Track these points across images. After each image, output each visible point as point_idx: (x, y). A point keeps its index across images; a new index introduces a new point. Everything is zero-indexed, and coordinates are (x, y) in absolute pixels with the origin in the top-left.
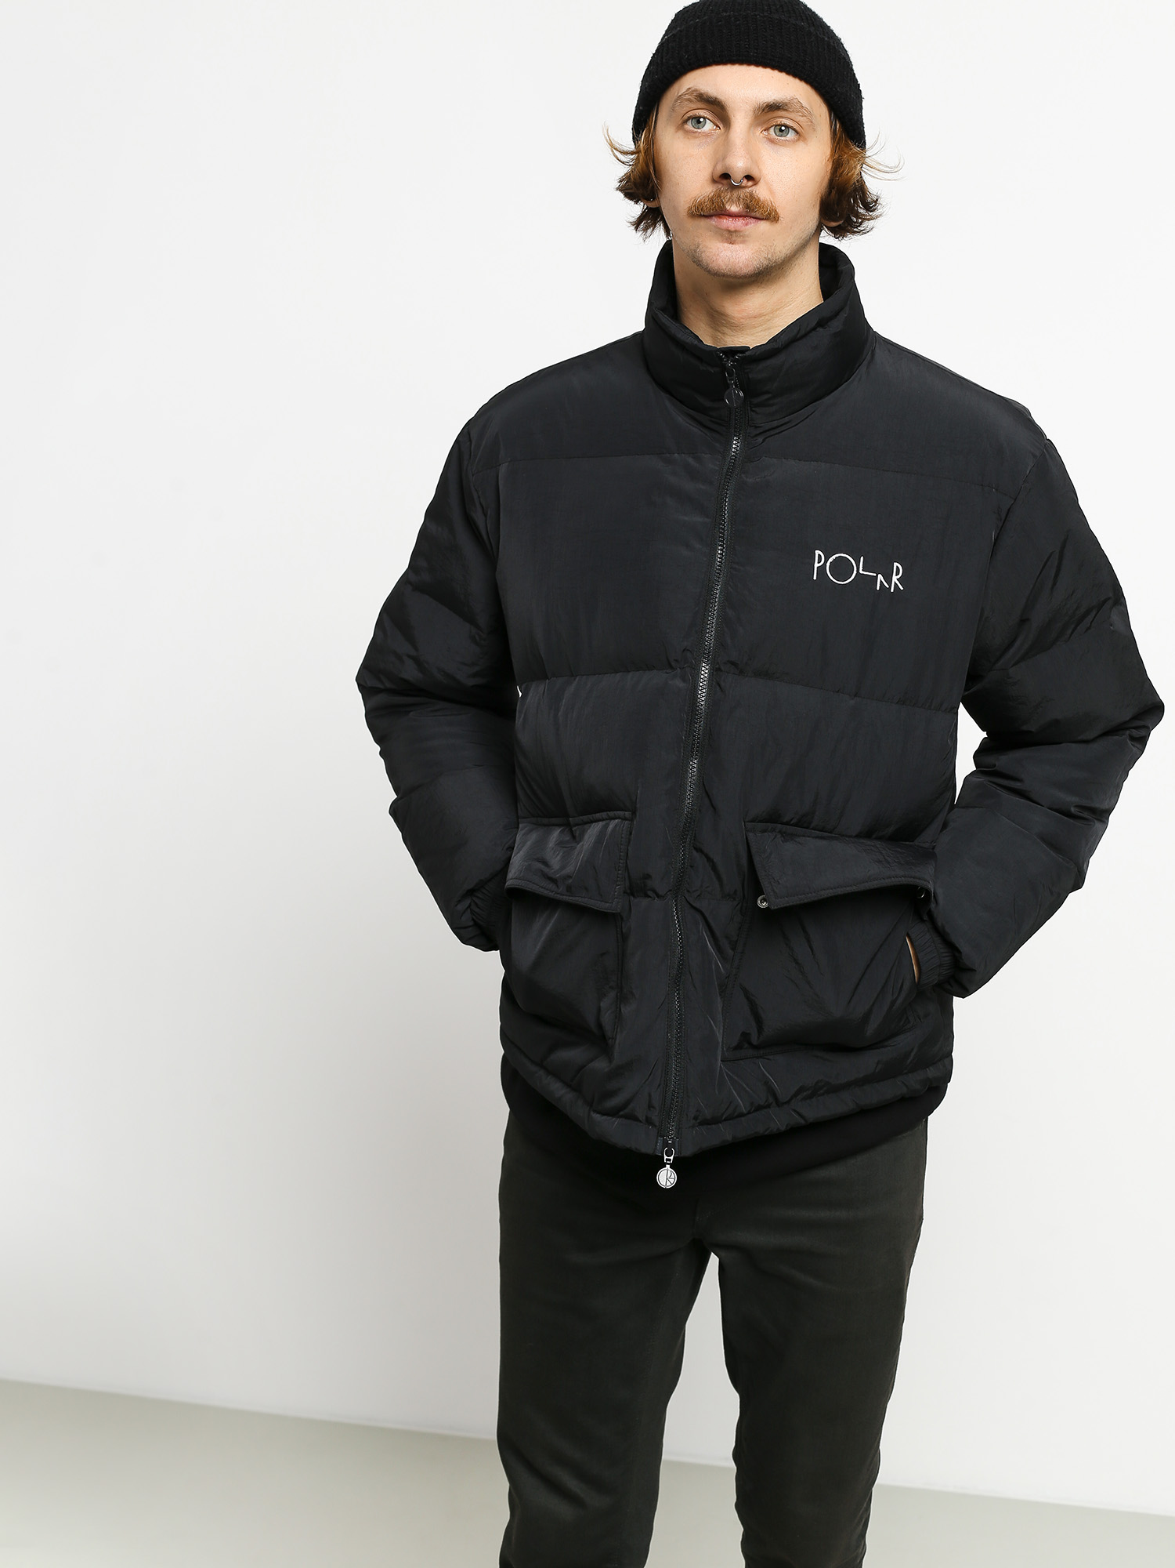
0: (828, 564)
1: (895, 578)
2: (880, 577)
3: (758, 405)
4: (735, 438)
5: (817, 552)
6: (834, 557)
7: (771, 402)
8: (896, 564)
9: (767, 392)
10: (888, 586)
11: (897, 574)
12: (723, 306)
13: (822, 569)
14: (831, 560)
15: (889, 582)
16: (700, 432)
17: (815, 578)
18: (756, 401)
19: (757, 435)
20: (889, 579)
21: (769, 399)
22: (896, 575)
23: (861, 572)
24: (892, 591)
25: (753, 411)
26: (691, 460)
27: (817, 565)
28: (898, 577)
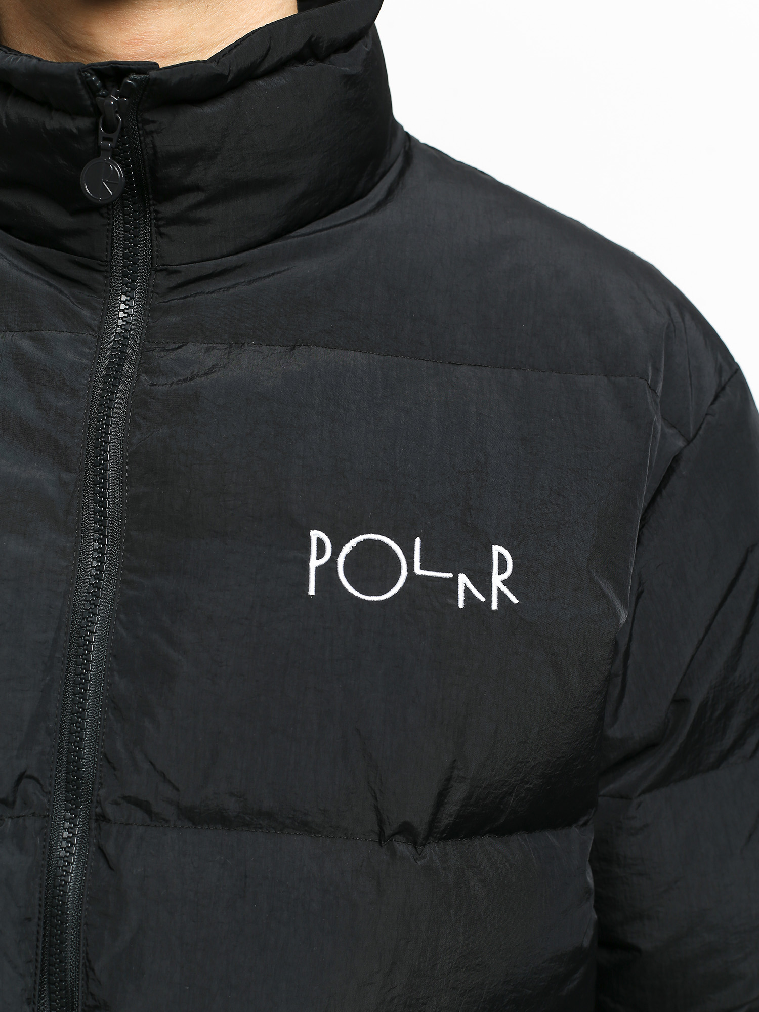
0: (341, 561)
1: (497, 581)
2: (463, 579)
3: (174, 221)
4: (124, 298)
5: (315, 535)
6: (353, 543)
7: (202, 213)
8: (496, 549)
9: (196, 188)
10: (483, 599)
11: (502, 570)
12: (91, 35)
13: (327, 572)
14: (347, 549)
15: (486, 588)
16: (47, 288)
17: (312, 591)
18: (168, 209)
19: (172, 289)
20: (484, 585)
21: (199, 205)
22: (500, 574)
23: (418, 571)
24: (495, 606)
25: (161, 234)
26: (26, 345)
27: (314, 563)
28: (505, 576)
